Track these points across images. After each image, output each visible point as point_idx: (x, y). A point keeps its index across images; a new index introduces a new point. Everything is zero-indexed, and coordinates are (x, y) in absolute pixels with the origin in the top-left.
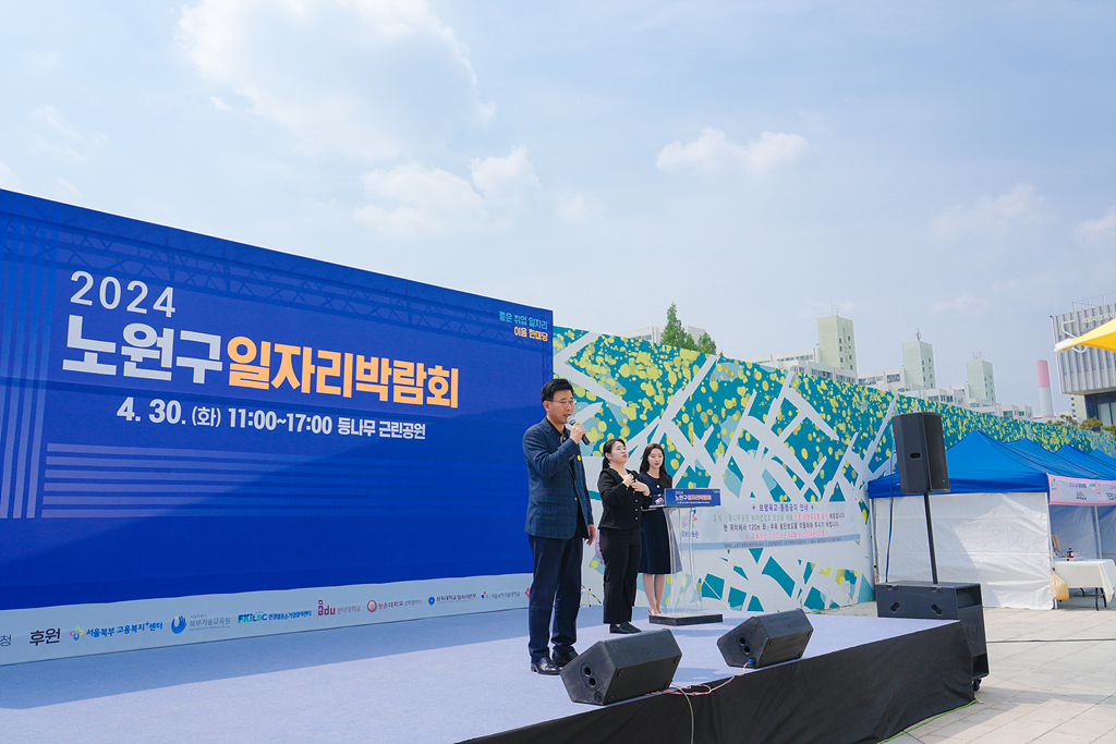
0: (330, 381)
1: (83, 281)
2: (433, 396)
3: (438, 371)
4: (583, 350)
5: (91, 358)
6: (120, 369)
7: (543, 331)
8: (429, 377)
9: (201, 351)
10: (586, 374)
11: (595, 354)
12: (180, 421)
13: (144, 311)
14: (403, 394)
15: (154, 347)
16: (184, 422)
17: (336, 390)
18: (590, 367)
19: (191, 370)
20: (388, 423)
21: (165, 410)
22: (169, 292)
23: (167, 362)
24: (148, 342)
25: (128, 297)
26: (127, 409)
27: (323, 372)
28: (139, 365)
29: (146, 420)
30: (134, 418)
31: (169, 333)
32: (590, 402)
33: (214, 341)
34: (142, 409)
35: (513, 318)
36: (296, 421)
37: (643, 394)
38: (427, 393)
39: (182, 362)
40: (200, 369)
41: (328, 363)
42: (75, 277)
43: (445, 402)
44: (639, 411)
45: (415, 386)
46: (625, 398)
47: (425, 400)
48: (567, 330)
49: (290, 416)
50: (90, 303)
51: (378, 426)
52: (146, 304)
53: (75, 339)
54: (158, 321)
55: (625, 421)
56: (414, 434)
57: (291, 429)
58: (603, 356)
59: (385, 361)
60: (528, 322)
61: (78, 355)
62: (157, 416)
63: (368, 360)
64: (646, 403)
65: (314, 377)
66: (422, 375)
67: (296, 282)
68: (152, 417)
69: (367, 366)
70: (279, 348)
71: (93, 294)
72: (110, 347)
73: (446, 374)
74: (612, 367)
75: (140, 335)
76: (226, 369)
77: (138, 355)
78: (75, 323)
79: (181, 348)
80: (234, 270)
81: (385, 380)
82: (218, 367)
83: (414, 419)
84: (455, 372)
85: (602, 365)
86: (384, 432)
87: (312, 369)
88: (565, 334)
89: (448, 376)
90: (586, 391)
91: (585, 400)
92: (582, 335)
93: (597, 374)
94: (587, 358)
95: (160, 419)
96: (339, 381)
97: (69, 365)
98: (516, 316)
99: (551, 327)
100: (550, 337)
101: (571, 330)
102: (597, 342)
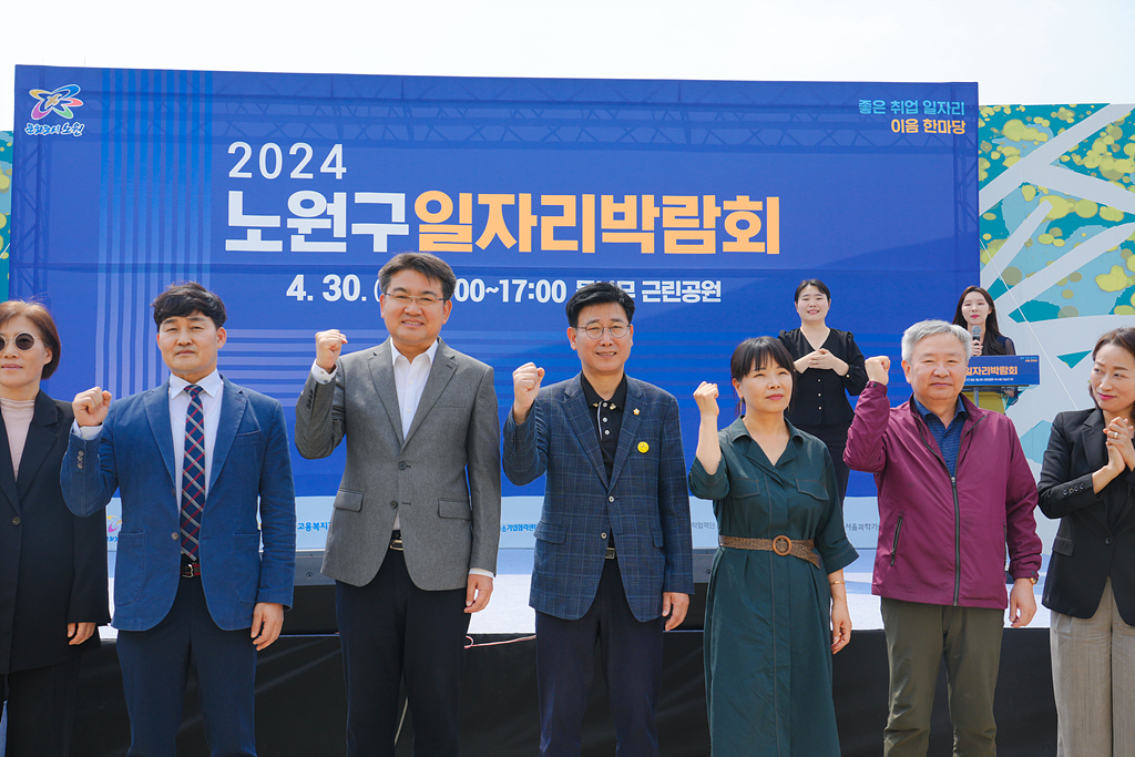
0: (560, 233)
1: (240, 152)
2: (735, 239)
3: (743, 205)
4: (1096, 136)
5: (254, 235)
6: (287, 245)
7: (955, 118)
8: (725, 213)
9: (382, 214)
10: (1100, 176)
11: (1122, 142)
12: (360, 297)
13: (310, 176)
14: (679, 242)
15: (324, 216)
16: (364, 299)
17: (571, 245)
18: (1108, 164)
19: (371, 237)
20: (657, 283)
21: (341, 287)
22: (337, 150)
23: (340, 232)
24: (317, 210)
25: (290, 163)
26: (297, 288)
27: (549, 223)
28: (308, 238)
29: (319, 298)
30: (305, 298)
31: (340, 198)
32: (1109, 224)
33: (397, 201)
34: (315, 287)
35: (888, 107)
36: (513, 289)
38: (722, 235)
39: (358, 229)
40: (380, 235)
41: (558, 211)
42: (232, 149)
43: (758, 247)
45: (701, 228)
47: (719, 246)
48: (1056, 108)
49: (505, 283)
50: (249, 175)
51: (639, 288)
52: (313, 167)
53: (236, 217)
54: (327, 186)
56: (701, 295)
57: (506, 299)
59: (648, 200)
60: (921, 108)
61: (241, 233)
62: (332, 293)
63: (619, 200)
65: (536, 232)
66: (712, 211)
67: (504, 113)
68: (326, 295)
69: (619, 208)
70: (483, 199)
71: (252, 165)
72: (273, 221)
73: (758, 206)
75: (307, 204)
76: (415, 233)
77: (305, 227)
78: (236, 199)
79: (356, 213)
80: (418, 112)
81: (648, 224)
82: (404, 230)
83: (701, 275)
84: (773, 203)
86: (650, 296)
87: (533, 220)
88: (1054, 115)
89: (761, 209)
90: (1100, 205)
91: (1097, 220)
92: (1094, 111)
93: (1127, 175)
94: (1104, 149)
95: (336, 297)
96: (574, 233)
97: (232, 245)
98: (895, 103)
99: (973, 109)
100: (972, 127)
101: (1067, 107)
102: (1127, 119)
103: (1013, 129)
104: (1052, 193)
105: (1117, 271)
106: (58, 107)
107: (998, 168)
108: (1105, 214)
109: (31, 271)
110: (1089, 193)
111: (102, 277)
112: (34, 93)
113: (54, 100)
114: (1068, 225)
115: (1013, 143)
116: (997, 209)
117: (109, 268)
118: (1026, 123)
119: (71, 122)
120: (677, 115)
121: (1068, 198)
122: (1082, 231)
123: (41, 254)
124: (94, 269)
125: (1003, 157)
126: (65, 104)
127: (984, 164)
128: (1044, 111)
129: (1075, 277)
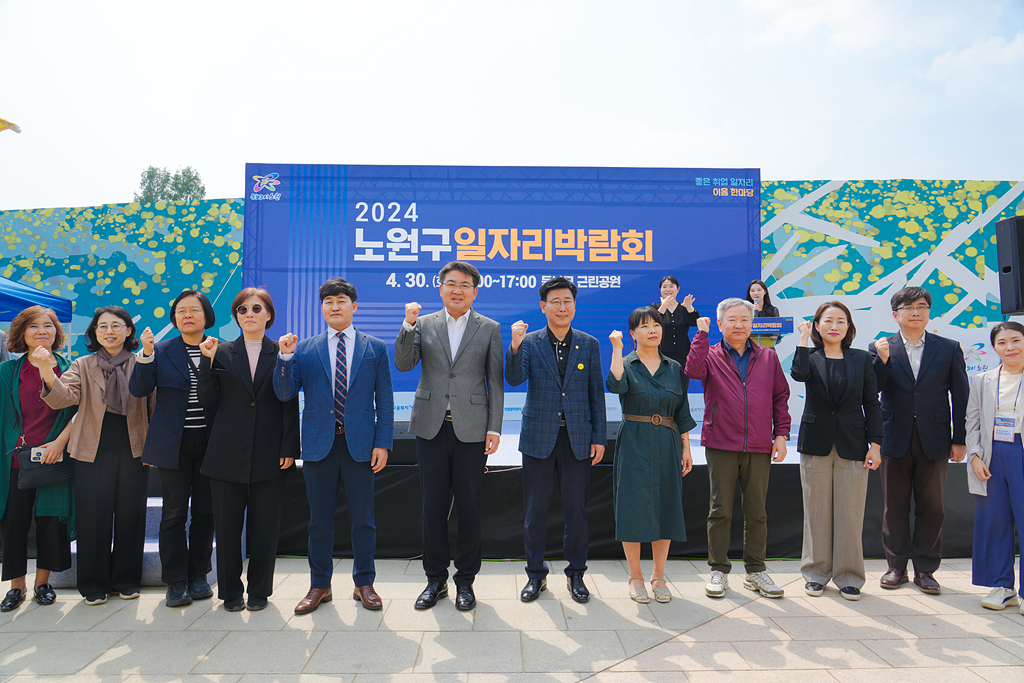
0: (533, 250)
1: (362, 207)
2: (628, 253)
3: (632, 235)
4: (824, 197)
5: (369, 252)
6: (387, 257)
7: (748, 187)
8: (623, 239)
9: (437, 240)
10: (826, 220)
11: (839, 201)
12: (425, 285)
13: (399, 220)
14: (598, 255)
15: (406, 241)
16: (427, 286)
17: (539, 257)
18: (831, 213)
19: (431, 253)
20: (586, 277)
21: (415, 279)
22: (413, 206)
23: (415, 250)
24: (402, 238)
25: (388, 213)
26: (392, 280)
27: (527, 245)
28: (398, 253)
29: (403, 285)
30: (396, 285)
31: (415, 231)
32: (831, 246)
33: (445, 233)
34: (401, 280)
35: (711, 182)
36: (508, 280)
37: (903, 232)
38: (621, 251)
39: (424, 248)
40: (436, 252)
41: (532, 238)
42: (358, 206)
43: (641, 258)
44: (895, 250)
45: (610, 247)
46: (876, 238)
47: (619, 257)
48: (803, 182)
49: (503, 277)
50: (367, 220)
51: (576, 280)
52: (400, 215)
53: (360, 242)
54: (408, 225)
55: (878, 260)
56: (610, 284)
57: (503, 286)
58: (849, 202)
59: (581, 232)
60: (729, 182)
61: (362, 251)
62: (410, 283)
63: (565, 232)
64: (907, 242)
65: (520, 250)
66: (615, 238)
67: (503, 185)
68: (407, 284)
69: (565, 236)
70: (491, 232)
71: (368, 215)
72: (380, 245)
73: (641, 235)
74: (860, 211)
75: (397, 235)
76: (454, 250)
77: (396, 247)
78: (359, 232)
79: (423, 240)
80: (456, 185)
81: (581, 245)
82: (449, 249)
83: (609, 273)
84: (649, 234)
85: (847, 209)
86: (582, 284)
87: (518, 243)
88: (801, 186)
89: (642, 237)
90: (826, 235)
91: (825, 244)
92: (823, 184)
93: (841, 219)
94: (829, 205)
95: (412, 285)
96: (541, 250)
97: (357, 257)
98: (715, 180)
99: (758, 183)
100: (757, 192)
101: (808, 182)
102: (841, 188)
103: (779, 193)
104: (800, 228)
105: (835, 272)
106: (267, 185)
107: (771, 215)
108: (828, 240)
109: (254, 272)
110: (820, 229)
111: (290, 274)
112: (255, 178)
113: (266, 181)
114: (809, 246)
115: (779, 201)
116: (770, 237)
117: (293, 270)
118: (786, 190)
119: (274, 193)
120: (596, 186)
121: (809, 231)
122: (816, 249)
123: (259, 262)
124: (286, 270)
125: (774, 209)
126: (270, 183)
127: (763, 213)
128: (796, 184)
129: (812, 274)
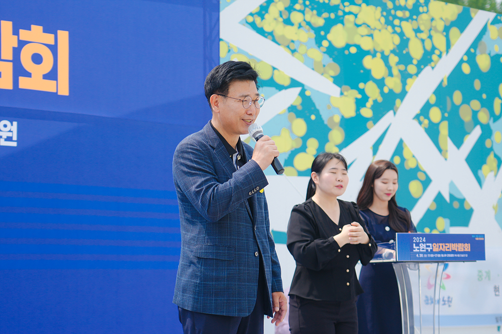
2: (28, 75)
8: (22, 44)
10: (274, 40)
11: (290, 9)
18: (281, 30)
32: (280, 88)
37: (367, 76)
43: (49, 86)
44: (361, 103)
46: (337, 81)
47: (16, 82)
55: (337, 119)
58: (303, 12)
64: (372, 90)
73: (49, 39)
74: (317, 30)
84: (63, 36)
85: (300, 26)
89: (52, 43)
90: (274, 69)
91: (272, 83)
93: (293, 41)
94: (277, 15)
104: (240, 51)
105: (285, 134)
108: (278, 80)
110: (267, 56)
